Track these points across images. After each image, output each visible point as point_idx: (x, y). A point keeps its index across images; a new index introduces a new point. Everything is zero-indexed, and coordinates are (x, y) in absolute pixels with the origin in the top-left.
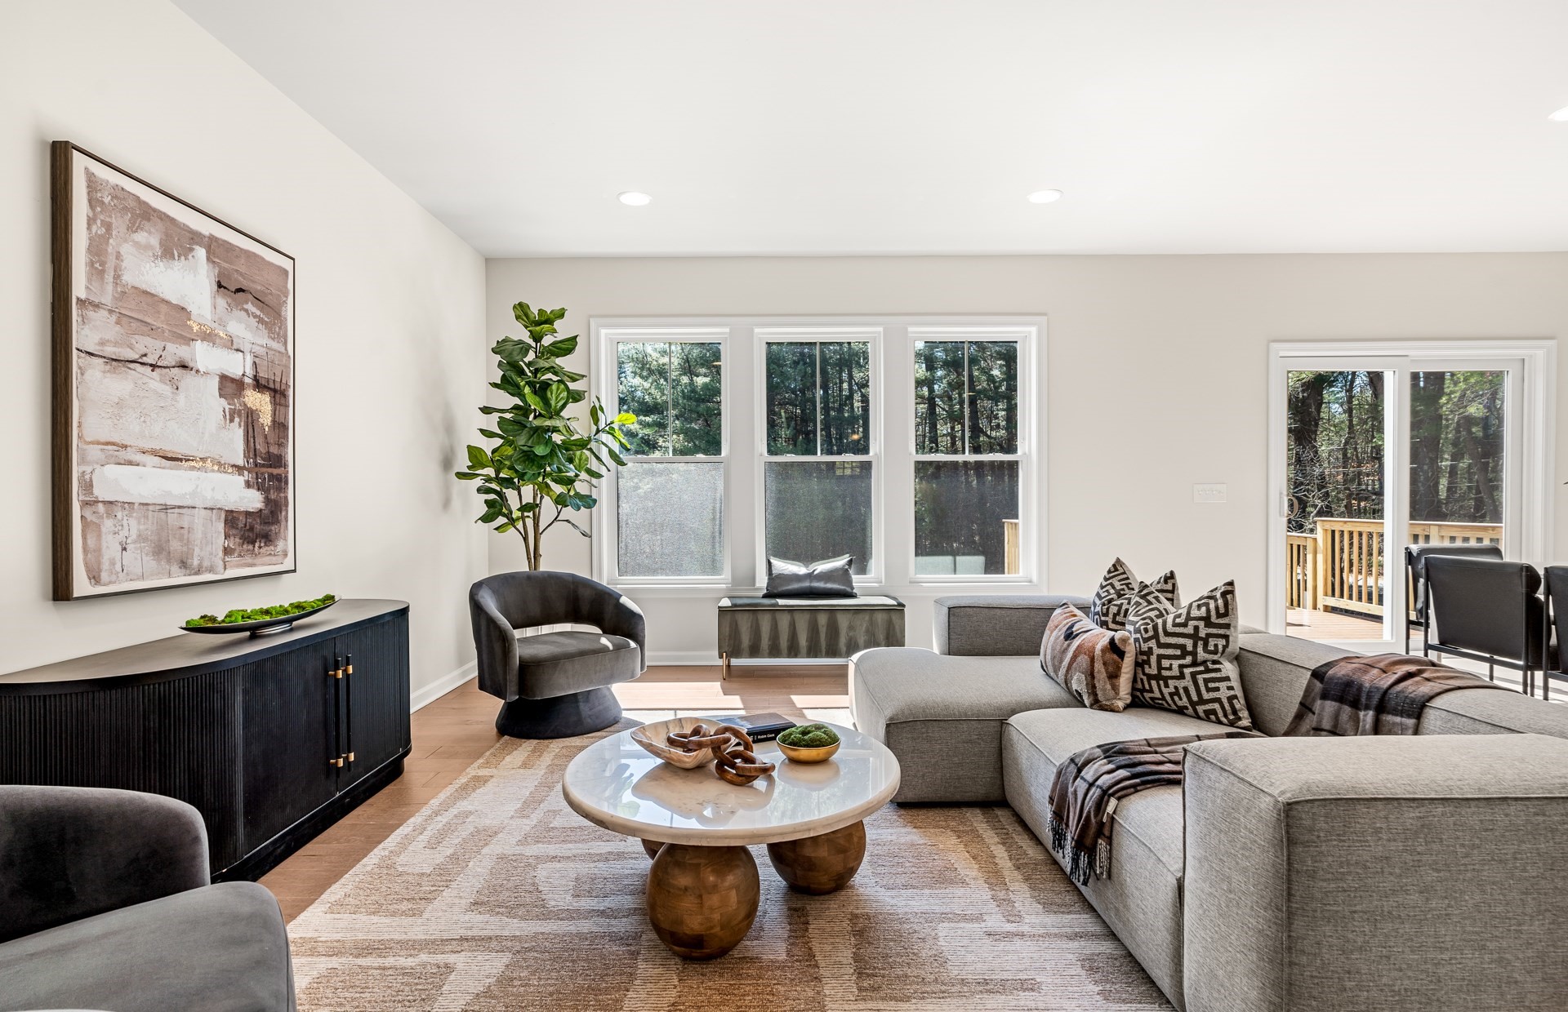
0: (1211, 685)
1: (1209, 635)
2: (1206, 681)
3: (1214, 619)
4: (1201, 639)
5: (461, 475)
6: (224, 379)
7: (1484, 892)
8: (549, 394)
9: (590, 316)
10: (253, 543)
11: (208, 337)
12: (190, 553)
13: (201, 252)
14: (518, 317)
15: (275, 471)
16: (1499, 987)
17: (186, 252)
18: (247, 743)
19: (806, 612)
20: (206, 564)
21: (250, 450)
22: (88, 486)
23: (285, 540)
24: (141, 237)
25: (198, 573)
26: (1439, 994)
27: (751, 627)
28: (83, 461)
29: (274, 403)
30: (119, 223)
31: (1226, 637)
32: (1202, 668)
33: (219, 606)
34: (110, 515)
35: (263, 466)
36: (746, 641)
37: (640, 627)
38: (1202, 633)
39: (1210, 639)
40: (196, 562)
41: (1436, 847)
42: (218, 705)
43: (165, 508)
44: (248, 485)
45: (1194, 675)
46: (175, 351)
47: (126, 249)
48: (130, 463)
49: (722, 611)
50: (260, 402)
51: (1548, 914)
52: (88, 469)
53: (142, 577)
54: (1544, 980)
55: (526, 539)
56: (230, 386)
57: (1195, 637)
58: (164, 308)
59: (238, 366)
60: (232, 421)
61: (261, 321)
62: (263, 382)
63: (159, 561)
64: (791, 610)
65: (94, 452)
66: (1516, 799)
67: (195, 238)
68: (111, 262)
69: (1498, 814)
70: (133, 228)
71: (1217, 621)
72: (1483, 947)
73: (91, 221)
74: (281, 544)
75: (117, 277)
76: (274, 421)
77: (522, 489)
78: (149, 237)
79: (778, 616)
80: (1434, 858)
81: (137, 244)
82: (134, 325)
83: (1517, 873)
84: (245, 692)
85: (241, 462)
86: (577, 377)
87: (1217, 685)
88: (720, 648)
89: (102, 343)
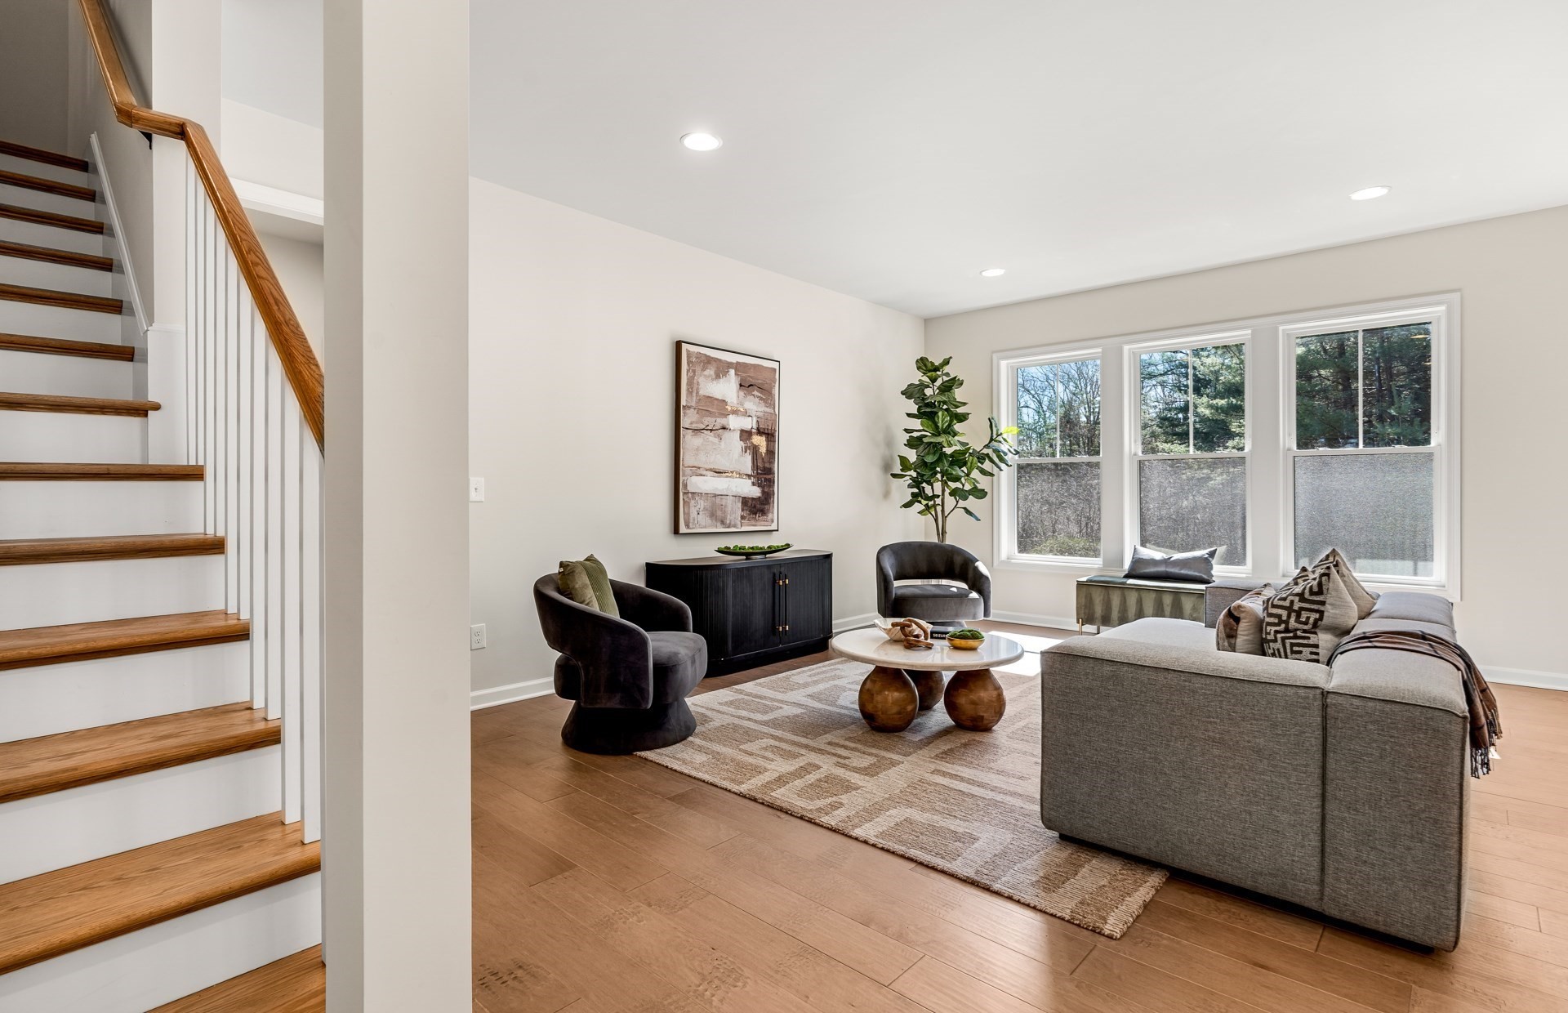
0: (1296, 649)
1: (1302, 609)
2: (1292, 645)
3: (1307, 595)
4: (1295, 611)
5: (894, 476)
6: (742, 431)
7: (1146, 718)
8: (936, 419)
9: (993, 352)
10: (755, 514)
11: (735, 412)
12: (725, 518)
13: (732, 372)
14: (918, 368)
15: (768, 477)
16: (1155, 774)
17: (726, 373)
18: (734, 606)
19: (1152, 593)
20: (733, 523)
21: (755, 466)
22: (685, 486)
23: (773, 513)
24: (707, 372)
25: (729, 527)
26: (1119, 769)
27: (1103, 600)
28: (684, 475)
29: (768, 441)
30: (698, 369)
31: (1322, 613)
32: (1291, 635)
33: (731, 543)
34: (693, 498)
35: (761, 474)
36: (1099, 610)
37: (986, 585)
38: (1296, 607)
39: (1303, 612)
40: (728, 522)
41: (1119, 688)
42: (721, 584)
43: (715, 496)
44: (753, 484)
45: (1283, 639)
46: (721, 421)
47: (701, 380)
48: (701, 475)
49: (1080, 585)
50: (760, 441)
51: (1187, 739)
52: (686, 478)
53: (705, 527)
54: (1183, 776)
55: (936, 520)
56: (746, 435)
57: (1290, 609)
58: (716, 402)
59: (749, 424)
60: (746, 452)
61: (761, 399)
62: (762, 430)
63: (712, 520)
64: (1139, 589)
65: (688, 471)
66: (1175, 671)
67: (730, 365)
68: (695, 386)
69: (1161, 676)
70: (703, 370)
71: (1311, 598)
72: (1145, 749)
73: (688, 371)
74: (770, 516)
75: (697, 393)
76: (767, 450)
77: (934, 484)
78: (710, 372)
79: (1127, 592)
80: (1118, 693)
81: (705, 376)
82: (704, 412)
83: (1168, 712)
84: (734, 582)
85: (750, 472)
86: (959, 405)
87: (1301, 649)
88: (1078, 614)
89: (691, 423)
